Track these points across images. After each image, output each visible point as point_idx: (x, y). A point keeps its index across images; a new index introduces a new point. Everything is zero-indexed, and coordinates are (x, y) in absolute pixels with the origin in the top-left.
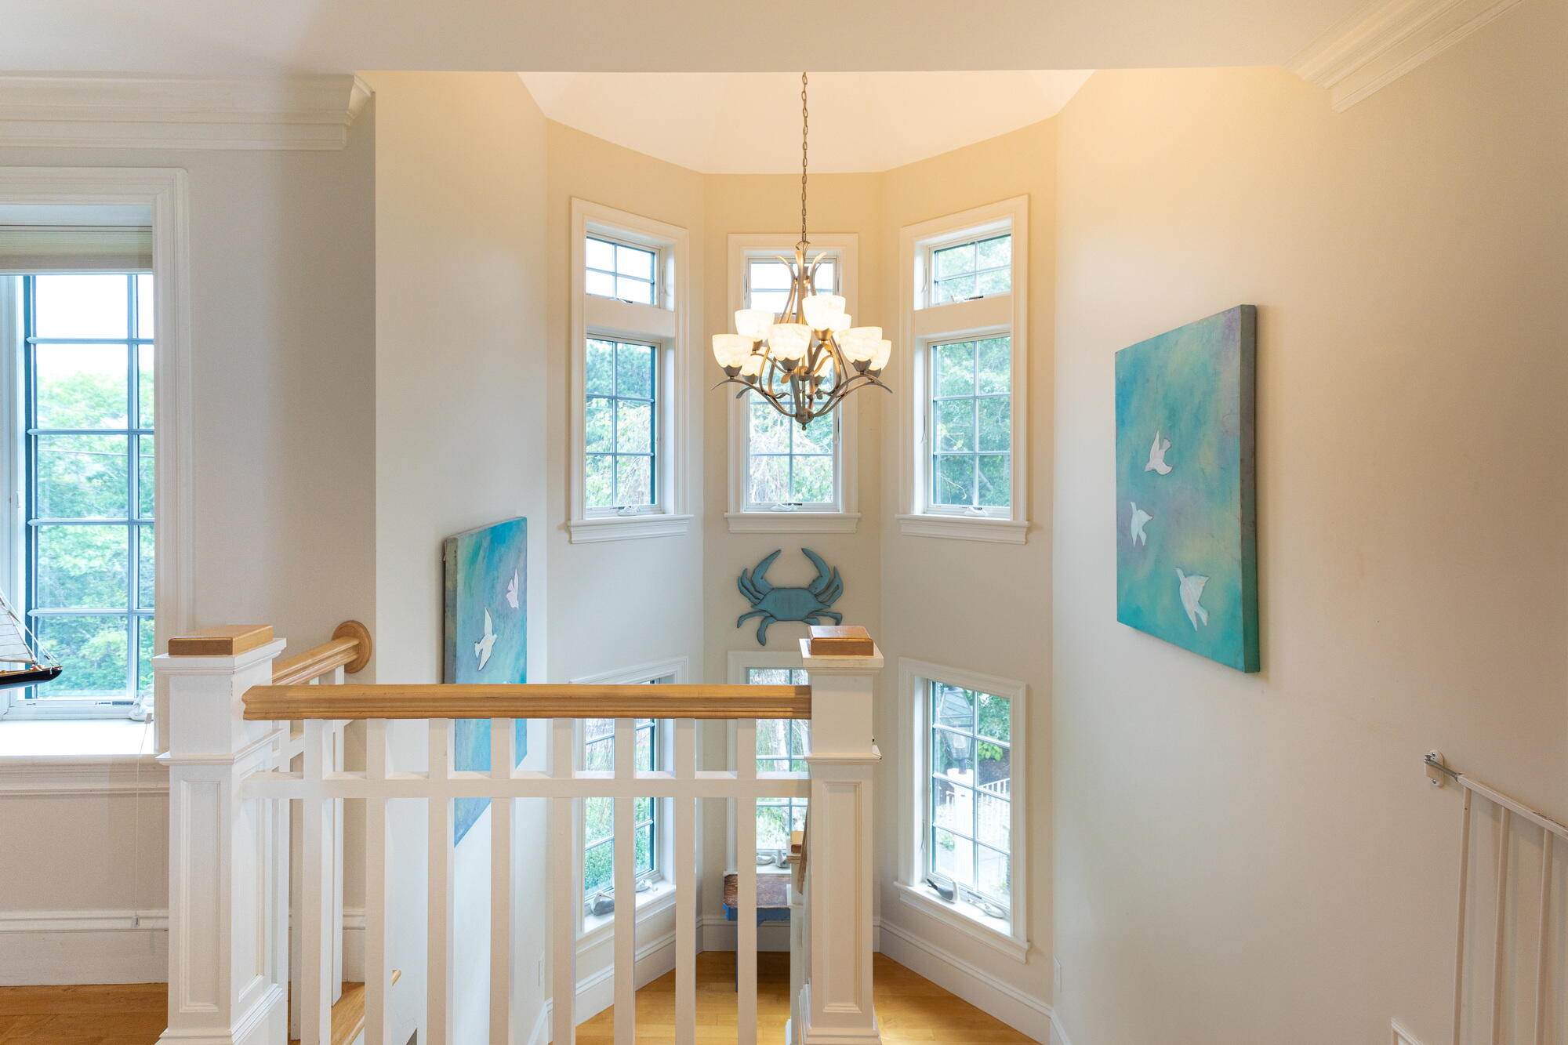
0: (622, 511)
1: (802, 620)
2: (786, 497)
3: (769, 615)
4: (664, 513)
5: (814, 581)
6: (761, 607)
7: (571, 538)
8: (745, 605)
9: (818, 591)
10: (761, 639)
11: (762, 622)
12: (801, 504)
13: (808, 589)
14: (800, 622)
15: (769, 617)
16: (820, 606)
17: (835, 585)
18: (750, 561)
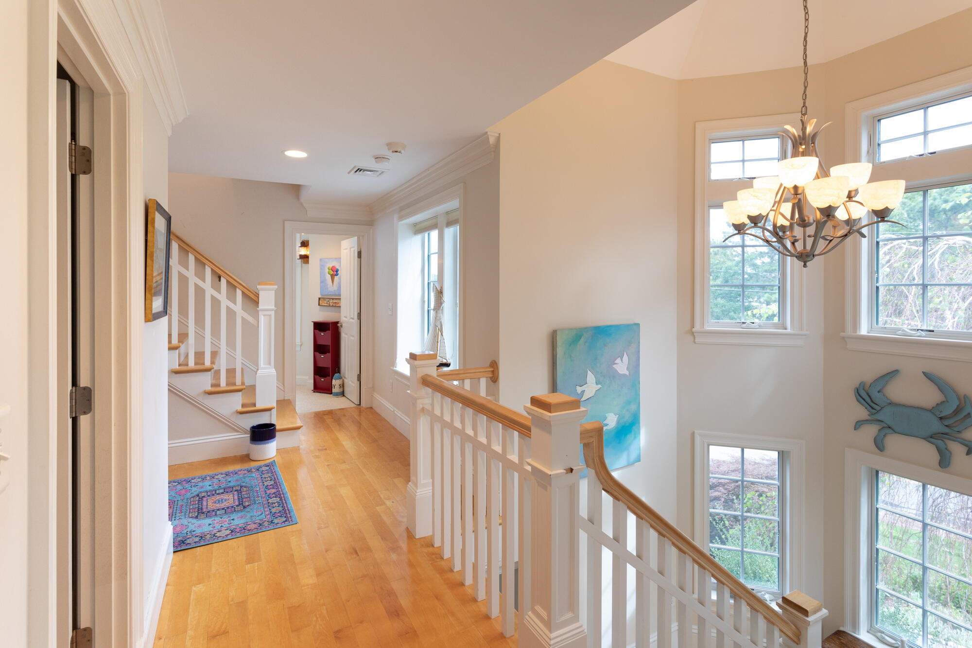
0: (744, 325)
1: (923, 439)
2: (917, 323)
3: (885, 425)
4: (786, 329)
5: (937, 404)
6: (879, 417)
7: (695, 339)
8: (862, 412)
9: (942, 415)
10: (879, 445)
11: (880, 430)
12: (933, 331)
13: (931, 411)
14: (923, 440)
15: (887, 428)
16: (947, 430)
17: (966, 413)
18: (868, 375)
